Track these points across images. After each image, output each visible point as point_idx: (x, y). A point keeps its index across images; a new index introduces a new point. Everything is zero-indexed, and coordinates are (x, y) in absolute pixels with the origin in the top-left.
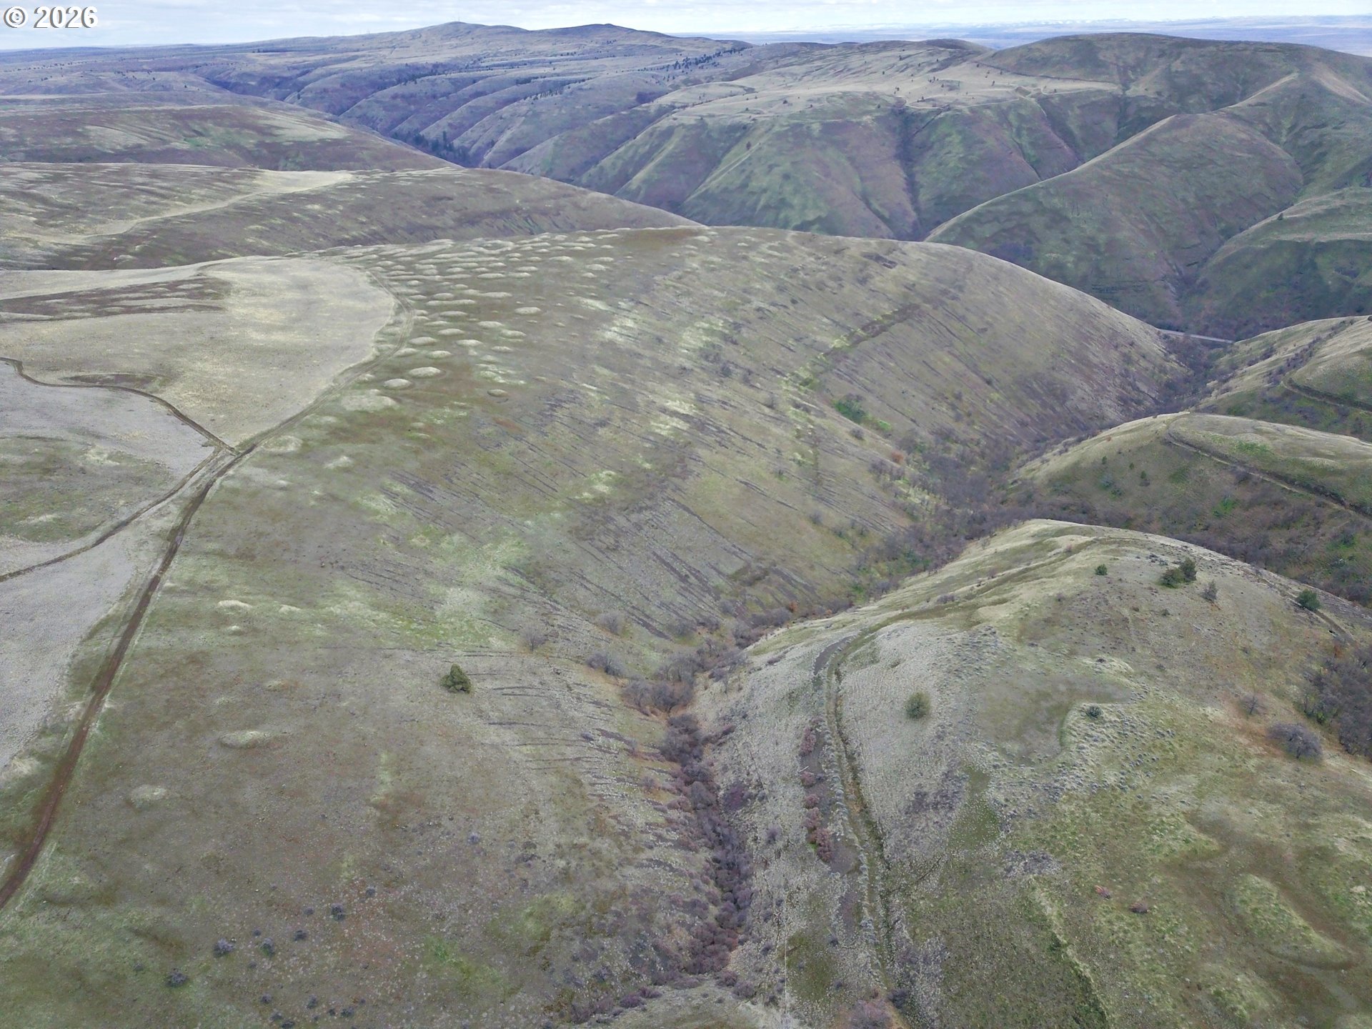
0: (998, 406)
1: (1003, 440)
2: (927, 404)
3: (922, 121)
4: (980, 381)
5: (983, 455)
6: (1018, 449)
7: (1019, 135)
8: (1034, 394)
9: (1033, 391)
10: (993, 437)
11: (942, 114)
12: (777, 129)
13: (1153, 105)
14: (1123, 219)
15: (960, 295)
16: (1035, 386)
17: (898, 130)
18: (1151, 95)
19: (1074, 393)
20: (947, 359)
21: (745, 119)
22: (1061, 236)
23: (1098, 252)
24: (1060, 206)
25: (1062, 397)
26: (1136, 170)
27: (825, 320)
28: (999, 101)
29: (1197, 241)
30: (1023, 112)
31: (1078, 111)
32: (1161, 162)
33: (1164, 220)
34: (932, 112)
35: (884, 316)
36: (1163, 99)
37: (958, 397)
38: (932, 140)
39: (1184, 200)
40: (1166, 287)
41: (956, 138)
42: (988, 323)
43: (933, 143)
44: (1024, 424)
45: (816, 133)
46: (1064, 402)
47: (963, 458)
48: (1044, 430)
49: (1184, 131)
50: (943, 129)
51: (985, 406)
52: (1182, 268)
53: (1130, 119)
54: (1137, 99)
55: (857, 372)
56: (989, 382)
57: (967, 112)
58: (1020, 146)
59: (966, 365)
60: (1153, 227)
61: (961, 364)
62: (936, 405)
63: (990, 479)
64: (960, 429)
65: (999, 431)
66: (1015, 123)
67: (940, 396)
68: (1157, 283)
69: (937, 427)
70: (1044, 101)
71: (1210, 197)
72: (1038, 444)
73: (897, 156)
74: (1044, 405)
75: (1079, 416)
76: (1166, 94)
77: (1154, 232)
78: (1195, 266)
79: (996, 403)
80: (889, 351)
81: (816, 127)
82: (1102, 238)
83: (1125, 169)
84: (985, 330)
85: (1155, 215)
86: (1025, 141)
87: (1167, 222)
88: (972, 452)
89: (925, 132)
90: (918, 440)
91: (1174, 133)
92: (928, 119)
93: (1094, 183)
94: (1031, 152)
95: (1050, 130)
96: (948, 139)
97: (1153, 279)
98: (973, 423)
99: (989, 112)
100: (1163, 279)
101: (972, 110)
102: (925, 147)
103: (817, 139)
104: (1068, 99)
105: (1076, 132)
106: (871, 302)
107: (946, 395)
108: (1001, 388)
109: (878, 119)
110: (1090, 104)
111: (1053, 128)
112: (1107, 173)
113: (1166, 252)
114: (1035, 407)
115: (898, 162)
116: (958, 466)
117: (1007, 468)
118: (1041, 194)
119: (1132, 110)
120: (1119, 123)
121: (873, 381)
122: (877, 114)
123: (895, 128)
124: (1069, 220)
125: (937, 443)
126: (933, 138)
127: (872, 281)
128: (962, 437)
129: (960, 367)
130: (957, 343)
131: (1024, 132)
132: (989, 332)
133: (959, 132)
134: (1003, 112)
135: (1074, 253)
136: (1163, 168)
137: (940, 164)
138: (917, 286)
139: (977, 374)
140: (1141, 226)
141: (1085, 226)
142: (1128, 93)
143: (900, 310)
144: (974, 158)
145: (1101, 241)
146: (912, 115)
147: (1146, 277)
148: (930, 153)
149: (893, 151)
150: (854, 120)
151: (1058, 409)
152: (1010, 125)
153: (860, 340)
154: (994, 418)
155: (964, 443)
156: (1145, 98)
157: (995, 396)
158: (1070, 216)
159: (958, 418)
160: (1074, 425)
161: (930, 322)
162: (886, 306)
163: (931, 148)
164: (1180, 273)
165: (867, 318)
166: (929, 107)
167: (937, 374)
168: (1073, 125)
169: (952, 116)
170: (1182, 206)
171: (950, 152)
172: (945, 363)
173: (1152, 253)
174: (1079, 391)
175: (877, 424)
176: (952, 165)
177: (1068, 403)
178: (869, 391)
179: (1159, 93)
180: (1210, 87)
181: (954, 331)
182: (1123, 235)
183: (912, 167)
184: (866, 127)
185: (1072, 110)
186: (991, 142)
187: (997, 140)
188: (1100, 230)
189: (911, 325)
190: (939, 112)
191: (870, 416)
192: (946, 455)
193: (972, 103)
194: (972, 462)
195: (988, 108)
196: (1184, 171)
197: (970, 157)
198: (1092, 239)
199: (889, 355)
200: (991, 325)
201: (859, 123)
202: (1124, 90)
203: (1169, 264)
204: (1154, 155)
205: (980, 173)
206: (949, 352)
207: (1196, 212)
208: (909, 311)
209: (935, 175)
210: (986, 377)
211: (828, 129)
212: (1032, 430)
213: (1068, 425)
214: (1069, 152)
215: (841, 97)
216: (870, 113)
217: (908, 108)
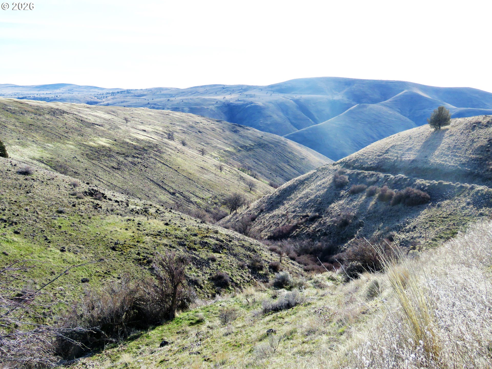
3: (239, 108)
18: (345, 99)
28: (276, 100)
34: (244, 105)
38: (245, 116)
49: (367, 109)
50: (250, 111)
54: (339, 101)
57: (261, 104)
58: (289, 119)
70: (296, 101)
86: (291, 117)
89: (241, 113)
92: (243, 108)
93: (329, 129)
94: (294, 121)
95: (301, 112)
96: (254, 115)
101: (263, 103)
109: (217, 107)
110: (319, 103)
111: (303, 112)
122: (216, 105)
131: (290, 113)
138: (263, 138)
143: (258, 144)
144: (268, 123)
152: (283, 110)
153: (240, 151)
162: (250, 142)
166: (242, 102)
179: (348, 99)
184: (212, 110)
189: (266, 151)
190: (247, 104)
193: (263, 101)
196: (369, 125)
197: (266, 122)
201: (208, 109)
202: (332, 98)
208: (262, 145)
214: (313, 122)
215: (197, 99)
216: (213, 105)
217: (231, 103)
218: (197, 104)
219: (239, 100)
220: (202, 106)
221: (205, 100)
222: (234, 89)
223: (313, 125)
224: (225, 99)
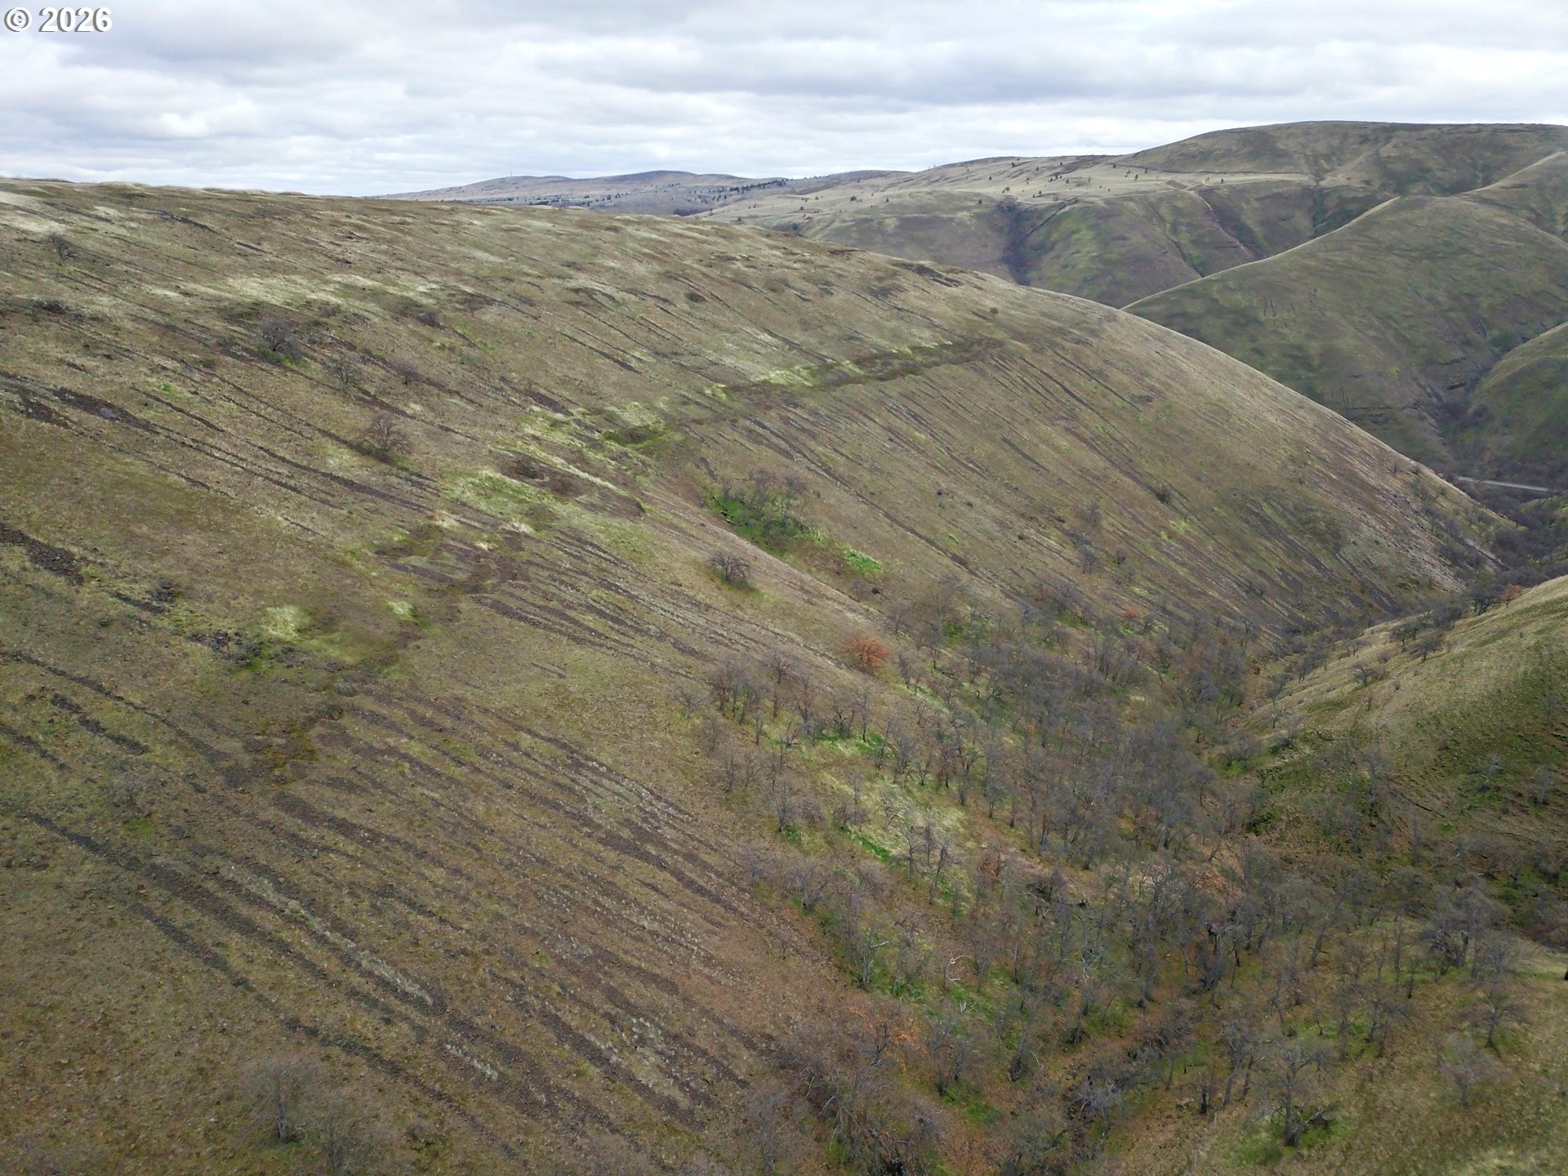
0: (1188, 546)
1: (1211, 624)
2: (1003, 526)
3: (1039, 217)
4: (1141, 493)
5: (1163, 660)
6: (1251, 651)
7: (1175, 230)
8: (1267, 528)
9: (1266, 522)
10: (1187, 616)
11: (1067, 208)
12: (837, 224)
13: (1361, 195)
14: (1344, 322)
15: (1091, 339)
16: (1269, 512)
17: (1006, 229)
18: (1356, 183)
19: (1355, 530)
20: (1064, 443)
21: (798, 219)
22: (1250, 345)
23: (1309, 366)
24: (1244, 303)
25: (1333, 538)
26: (1354, 259)
27: (766, 337)
28: (1146, 192)
29: (1459, 354)
30: (1180, 204)
31: (1256, 204)
32: (1389, 250)
33: (1405, 325)
34: (1053, 206)
35: (917, 349)
36: (1372, 188)
37: (1091, 519)
38: (1052, 239)
39: (1430, 299)
40: (1422, 419)
41: (1086, 235)
42: (1152, 389)
43: (1055, 243)
44: (1254, 592)
45: (890, 229)
46: (1337, 548)
47: (1104, 666)
48: (1304, 608)
49: (1417, 212)
50: (1067, 225)
51: (1157, 546)
52: (1442, 394)
53: (1330, 213)
54: (1335, 189)
55: (813, 436)
56: (1163, 497)
57: (1101, 204)
58: (1178, 245)
59: (1108, 459)
60: (1390, 334)
61: (1096, 457)
62: (1031, 532)
63: (1192, 734)
64: (1095, 589)
65: (1198, 604)
66: (1169, 218)
67: (1044, 514)
68: (1407, 411)
69: (1029, 579)
70: (1207, 193)
71: (1470, 296)
72: (1299, 639)
73: (1006, 260)
74: (1293, 551)
75: (1376, 580)
76: (1376, 185)
77: (1392, 340)
78: (1461, 389)
79: (1181, 541)
80: (917, 409)
81: (891, 223)
82: (1314, 347)
83: (1339, 259)
84: (1149, 399)
85: (1390, 317)
86: (1184, 238)
87: (1411, 327)
88: (1130, 649)
89: (1043, 230)
90: (966, 610)
91: (1405, 215)
92: (1047, 216)
93: (1294, 274)
94: (1195, 252)
95: (1216, 225)
96: (1076, 236)
97: (1399, 406)
98: (1130, 578)
99: (1131, 204)
100: (1416, 405)
101: (1107, 201)
102: (1042, 249)
103: (891, 235)
104: (1240, 191)
105: (1256, 229)
106: (893, 324)
107: (1060, 513)
108: (1193, 511)
109: (977, 216)
110: (1274, 197)
111: (1223, 226)
112: (1312, 263)
113: (1415, 370)
114: (1273, 556)
115: (1006, 267)
116: (1089, 690)
117: (1237, 699)
118: (1215, 289)
119: (1331, 203)
120: (1314, 219)
121: (856, 461)
122: (976, 211)
123: (1002, 228)
124: (1261, 324)
125: (1027, 619)
126: (1055, 236)
127: (902, 296)
128: (1104, 610)
129: (1094, 461)
130: (1085, 414)
131: (1183, 228)
132: (1157, 403)
133: (1091, 227)
134: (1151, 206)
135: (1272, 368)
136: (1392, 258)
137: (1065, 267)
138: (999, 316)
139: (1134, 478)
140: (1372, 333)
141: (1285, 331)
142: (1323, 183)
143: (957, 345)
144: (1114, 257)
145: (1312, 352)
146: (1026, 211)
147: (1389, 402)
148: (1052, 254)
149: (999, 254)
150: (945, 216)
151: (1326, 562)
152: (1162, 220)
153: (846, 379)
154: (1182, 572)
155: (1107, 626)
156: (1348, 188)
157: (1181, 526)
158: (1262, 317)
159: (1090, 564)
160: (1366, 599)
161: (1024, 370)
162: (927, 334)
163: (1052, 248)
164: (1439, 398)
165: (874, 345)
166: (1049, 201)
167: (1039, 468)
168: (1251, 221)
169: (1080, 209)
170: (1430, 308)
171: (1078, 252)
172: (1057, 449)
173: (1394, 370)
174: (1364, 528)
175: (840, 560)
176: (1081, 266)
177: (1348, 551)
178: (837, 478)
179: (1368, 182)
180: (1439, 174)
181: (1079, 394)
182: (1347, 342)
183: (1026, 272)
184: (961, 223)
185: (1248, 203)
186: (1136, 238)
187: (1145, 236)
188: (1309, 337)
189: (982, 373)
190: (1063, 206)
191: (821, 534)
192: (1052, 656)
193: (1107, 195)
194: (1135, 679)
195: (1131, 199)
196: (1426, 262)
197: (1106, 256)
198: (1299, 348)
199: (915, 416)
200: (1159, 392)
201: (951, 220)
202: (1318, 182)
203: (1419, 385)
204: (1378, 242)
205: (1121, 275)
206: (1067, 430)
207: (1453, 315)
208: (976, 348)
209: (1058, 280)
210: (1153, 483)
211: (906, 224)
212: (1275, 605)
213: (1355, 600)
214: (1248, 253)
215: (930, 193)
216: (968, 209)
217: (1020, 204)
218: (922, 208)
219: (1041, 195)
220: (937, 213)
221: (950, 197)
222: (1040, 165)
223: (1248, 261)
224: (1007, 193)
